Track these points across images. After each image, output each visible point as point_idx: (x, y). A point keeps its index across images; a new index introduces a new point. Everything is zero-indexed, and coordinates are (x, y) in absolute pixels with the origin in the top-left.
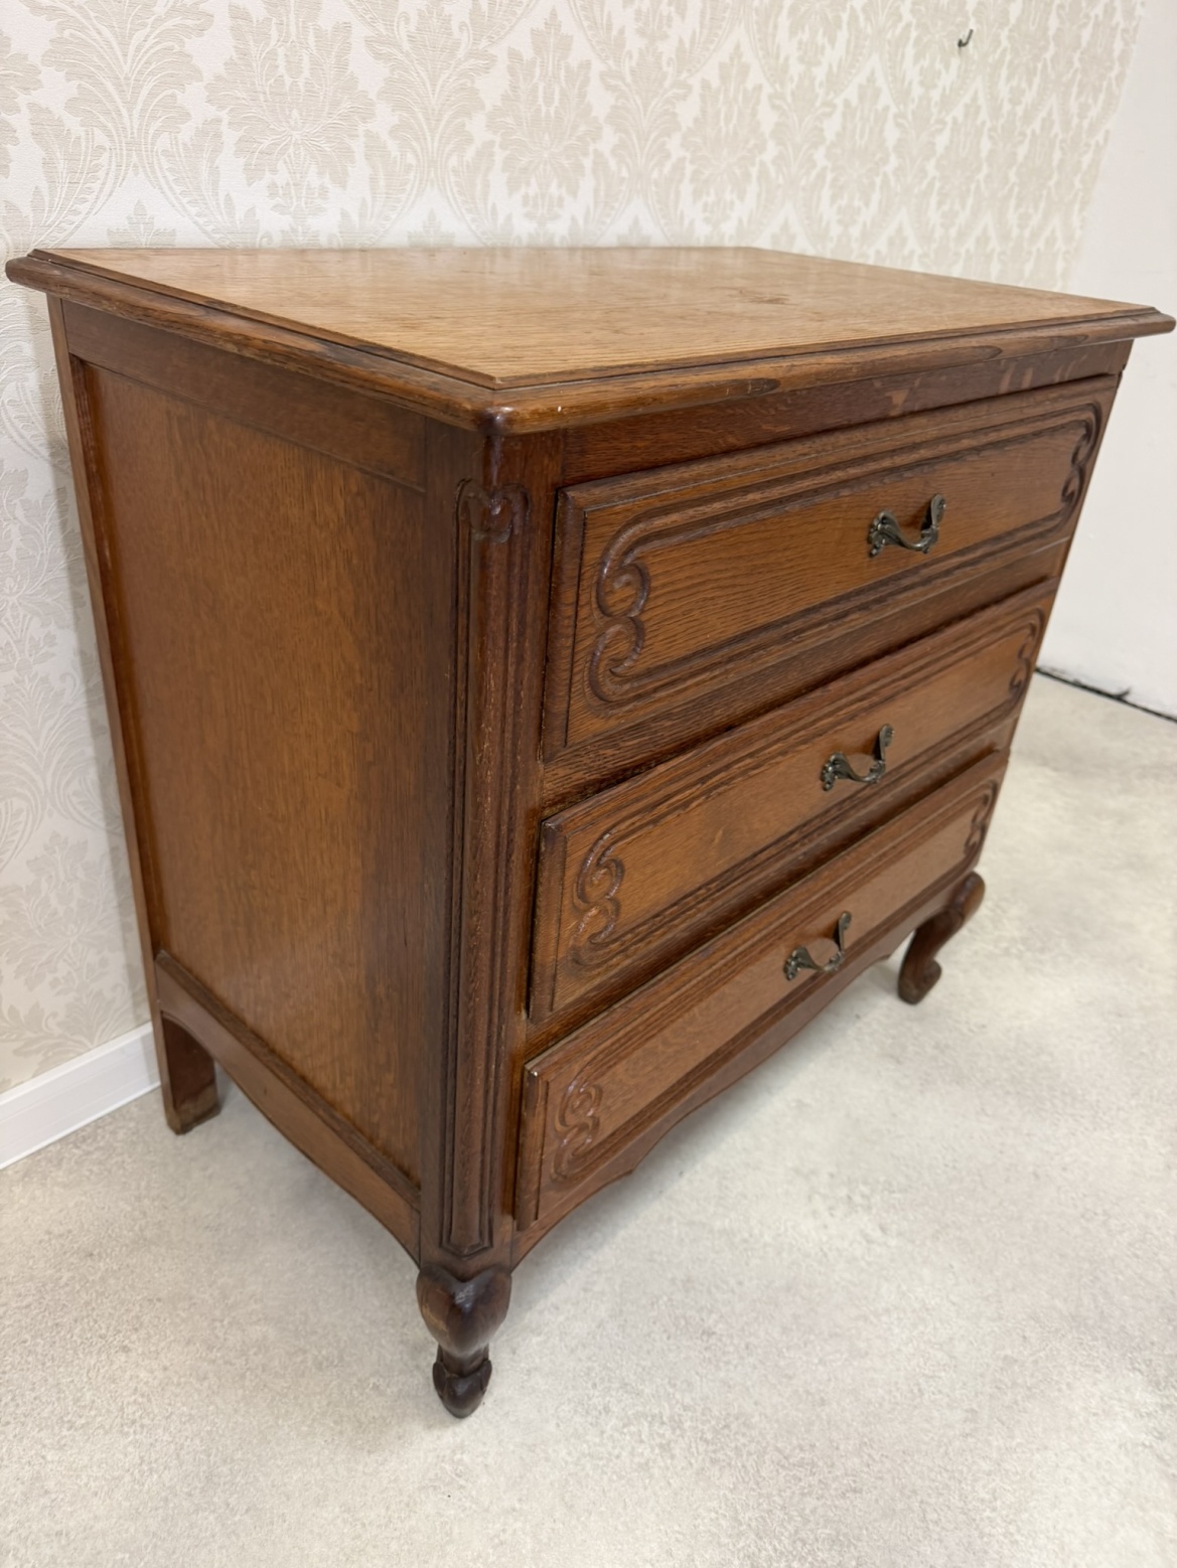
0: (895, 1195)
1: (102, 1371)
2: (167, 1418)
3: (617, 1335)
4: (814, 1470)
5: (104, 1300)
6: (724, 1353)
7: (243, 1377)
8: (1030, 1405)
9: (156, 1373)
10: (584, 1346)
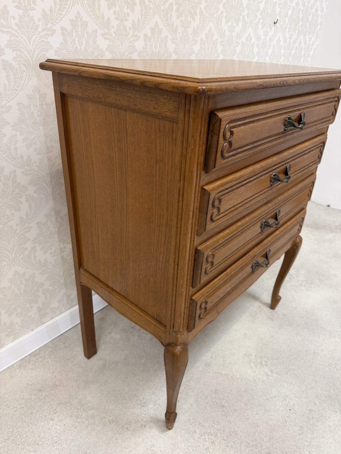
0: (274, 361)
1: (46, 427)
2: (66, 440)
3: (196, 408)
4: (257, 447)
5: (45, 405)
6: (228, 412)
7: (88, 426)
8: (318, 424)
9: (62, 427)
10: (187, 412)
